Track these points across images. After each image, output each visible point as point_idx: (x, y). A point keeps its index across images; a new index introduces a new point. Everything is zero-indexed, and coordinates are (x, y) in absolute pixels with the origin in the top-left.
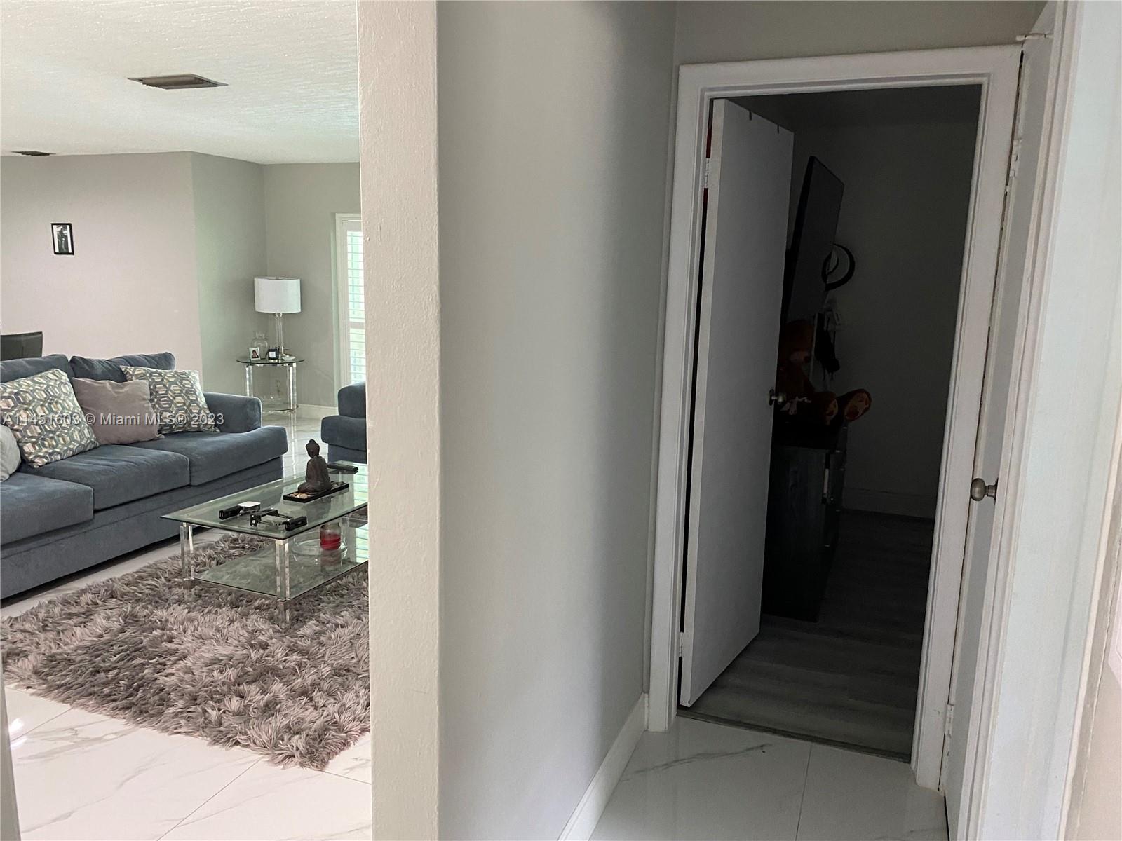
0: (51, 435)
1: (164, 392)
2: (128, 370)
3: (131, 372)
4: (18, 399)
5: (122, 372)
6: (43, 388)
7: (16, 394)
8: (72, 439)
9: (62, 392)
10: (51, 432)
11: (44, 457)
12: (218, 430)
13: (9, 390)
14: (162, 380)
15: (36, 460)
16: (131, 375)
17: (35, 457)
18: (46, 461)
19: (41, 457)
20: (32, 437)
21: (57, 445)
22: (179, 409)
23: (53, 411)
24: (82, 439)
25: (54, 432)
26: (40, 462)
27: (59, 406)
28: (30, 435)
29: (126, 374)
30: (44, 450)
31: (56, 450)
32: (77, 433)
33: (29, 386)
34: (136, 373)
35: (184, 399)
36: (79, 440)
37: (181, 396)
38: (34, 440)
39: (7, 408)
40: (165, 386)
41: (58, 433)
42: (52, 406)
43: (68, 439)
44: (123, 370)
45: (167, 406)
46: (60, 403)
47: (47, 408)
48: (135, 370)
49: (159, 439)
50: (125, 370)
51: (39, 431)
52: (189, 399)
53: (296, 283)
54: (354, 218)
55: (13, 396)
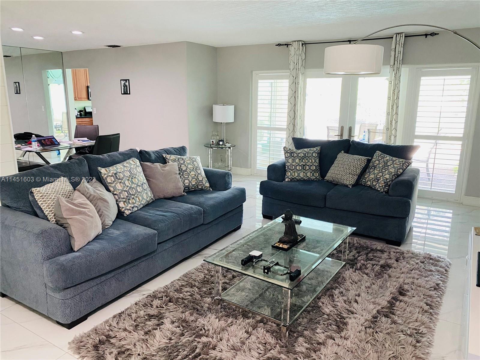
0: (133, 197)
1: (185, 169)
2: (167, 157)
3: (169, 158)
4: (116, 177)
5: (164, 158)
6: (128, 170)
7: (116, 174)
8: (143, 198)
9: (137, 171)
10: (133, 195)
11: (130, 210)
12: (211, 189)
13: (112, 172)
14: (184, 162)
15: (126, 212)
16: (169, 160)
17: (125, 210)
18: (130, 212)
19: (128, 210)
20: (123, 198)
21: (136, 202)
22: (193, 178)
23: (133, 183)
24: (147, 198)
25: (134, 195)
26: (128, 212)
27: (136, 179)
28: (122, 197)
29: (166, 159)
30: (130, 205)
31: (135, 205)
32: (145, 194)
33: (121, 168)
34: (171, 158)
35: (195, 173)
36: (146, 198)
37: (193, 171)
38: (124, 200)
39: (111, 182)
40: (185, 165)
41: (136, 195)
42: (133, 180)
43: (141, 198)
44: (164, 157)
45: (187, 177)
46: (137, 178)
47: (131, 181)
48: (170, 156)
49: (184, 195)
50: (166, 157)
51: (127, 195)
52: (197, 173)
53: (232, 107)
54: (263, 73)
55: (114, 175)
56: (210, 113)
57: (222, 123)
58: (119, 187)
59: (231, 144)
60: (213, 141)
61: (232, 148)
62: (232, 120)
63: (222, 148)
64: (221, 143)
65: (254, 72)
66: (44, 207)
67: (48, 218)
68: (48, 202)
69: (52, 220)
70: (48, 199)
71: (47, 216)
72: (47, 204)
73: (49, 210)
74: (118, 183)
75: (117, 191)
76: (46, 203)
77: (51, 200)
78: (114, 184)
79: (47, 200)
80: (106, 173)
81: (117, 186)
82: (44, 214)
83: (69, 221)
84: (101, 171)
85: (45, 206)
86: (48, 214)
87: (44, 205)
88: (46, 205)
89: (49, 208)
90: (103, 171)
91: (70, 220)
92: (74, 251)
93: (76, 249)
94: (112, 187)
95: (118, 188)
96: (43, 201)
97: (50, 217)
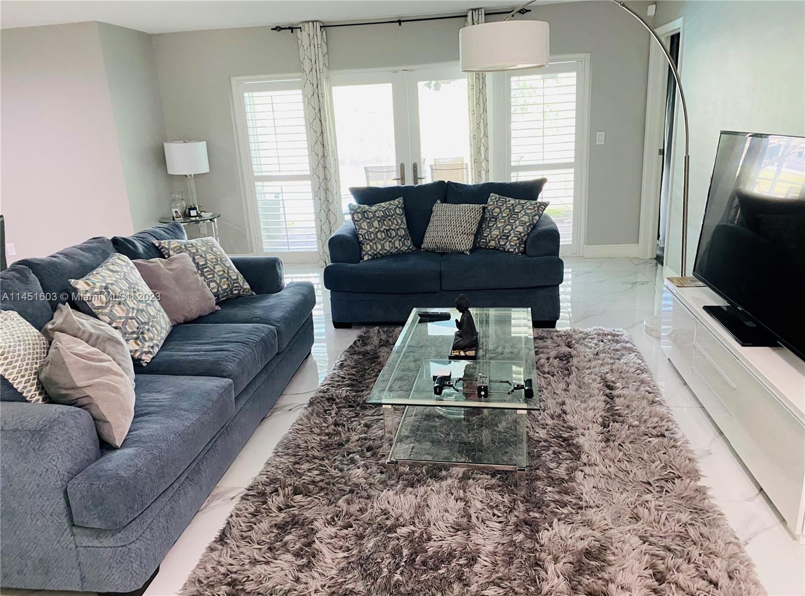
0: (147, 327)
1: (204, 263)
2: (162, 245)
3: (167, 247)
5: (157, 248)
6: (122, 277)
8: (161, 327)
10: (145, 323)
11: (149, 352)
12: (254, 293)
13: (98, 285)
14: (197, 250)
15: (143, 358)
16: (168, 249)
17: (141, 354)
18: (152, 356)
19: (147, 353)
20: (133, 333)
21: (154, 337)
22: (222, 277)
24: (166, 325)
25: (147, 323)
26: (147, 358)
28: (130, 331)
29: (162, 248)
30: (147, 344)
31: (154, 341)
32: (161, 319)
35: (223, 267)
37: (218, 264)
38: (135, 336)
39: (101, 305)
40: (201, 256)
41: (151, 323)
43: (158, 328)
44: (157, 245)
45: (211, 276)
48: (169, 243)
49: (218, 311)
50: (160, 245)
52: (226, 266)
53: (203, 144)
54: (249, 80)
55: (104, 290)
56: (161, 159)
57: (186, 176)
58: (118, 311)
59: (211, 214)
60: (176, 212)
61: (215, 220)
62: (205, 169)
63: (197, 222)
64: (193, 213)
65: (233, 79)
66: (12, 377)
67: (25, 398)
68: (18, 364)
69: (34, 399)
70: (16, 358)
71: (21, 394)
72: (17, 369)
73: (24, 380)
74: (116, 306)
75: (118, 321)
76: (14, 367)
77: (20, 358)
78: (108, 308)
79: (14, 360)
80: (88, 288)
81: (114, 311)
82: (16, 390)
83: (88, 392)
84: (77, 286)
85: (13, 373)
86: (25, 388)
87: (10, 371)
88: (15, 371)
89: (23, 376)
90: (80, 285)
91: (90, 389)
92: (116, 448)
93: (118, 443)
94: (105, 314)
95: (118, 315)
96: (7, 364)
97: (30, 395)
